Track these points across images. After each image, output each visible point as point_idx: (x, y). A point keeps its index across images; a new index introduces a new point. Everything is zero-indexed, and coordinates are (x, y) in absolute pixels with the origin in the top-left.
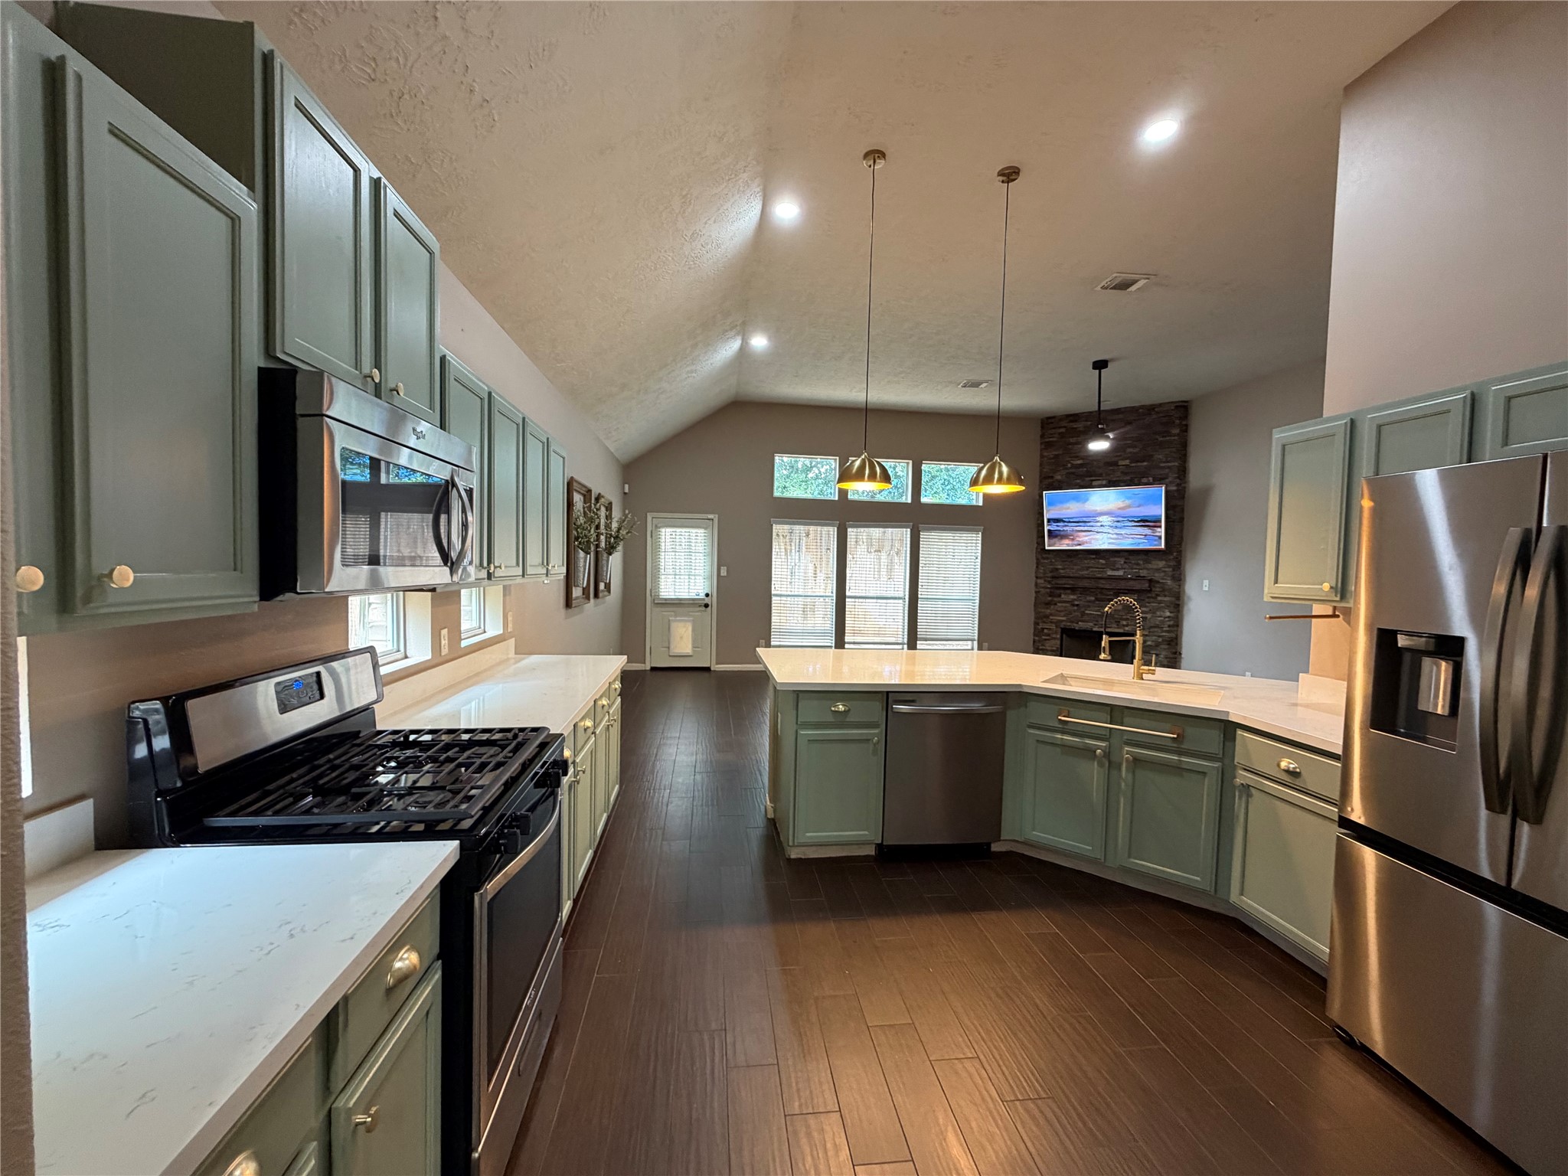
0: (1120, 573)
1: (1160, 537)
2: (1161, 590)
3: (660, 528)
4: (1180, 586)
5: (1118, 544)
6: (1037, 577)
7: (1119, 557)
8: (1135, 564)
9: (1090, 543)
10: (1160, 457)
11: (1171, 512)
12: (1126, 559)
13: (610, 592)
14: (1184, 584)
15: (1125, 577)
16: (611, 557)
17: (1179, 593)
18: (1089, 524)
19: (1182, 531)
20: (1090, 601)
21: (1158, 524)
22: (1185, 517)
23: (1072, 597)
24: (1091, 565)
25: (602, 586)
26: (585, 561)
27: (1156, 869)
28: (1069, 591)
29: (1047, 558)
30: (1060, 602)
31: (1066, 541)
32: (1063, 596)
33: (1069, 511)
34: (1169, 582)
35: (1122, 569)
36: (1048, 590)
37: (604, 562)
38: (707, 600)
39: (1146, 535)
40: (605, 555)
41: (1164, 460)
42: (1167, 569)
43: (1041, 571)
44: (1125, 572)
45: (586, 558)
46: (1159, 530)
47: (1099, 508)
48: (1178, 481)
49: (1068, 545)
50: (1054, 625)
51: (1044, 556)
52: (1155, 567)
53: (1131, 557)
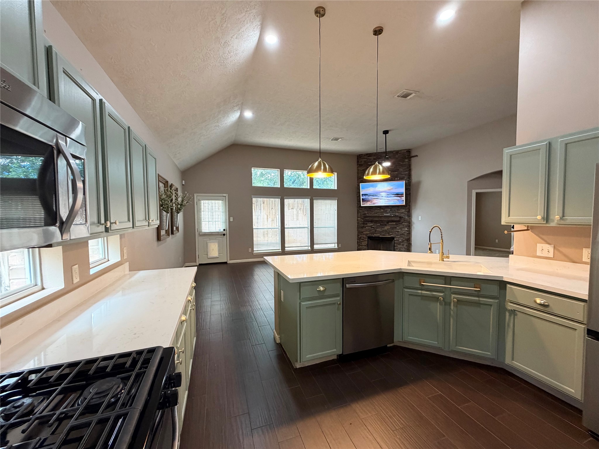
0: (389, 214)
1: (403, 201)
2: (404, 220)
3: (201, 200)
4: (410, 219)
5: (388, 204)
6: (358, 217)
7: (388, 208)
8: (394, 211)
9: (378, 203)
10: (402, 170)
11: (406, 191)
12: (391, 209)
13: (179, 231)
14: (411, 218)
15: (390, 216)
16: (178, 214)
17: (410, 221)
18: (377, 196)
19: (410, 198)
20: (378, 226)
21: (402, 195)
22: (411, 192)
23: (371, 224)
24: (378, 212)
25: (175, 228)
26: (167, 217)
27: (469, 350)
28: (370, 222)
29: (361, 210)
30: (367, 226)
31: (369, 203)
32: (368, 224)
33: (370, 191)
34: (407, 218)
35: (390, 213)
36: (362, 222)
37: (175, 217)
38: (225, 232)
39: (398, 200)
40: (176, 214)
41: (403, 171)
42: (405, 213)
43: (359, 215)
44: (390, 214)
45: (167, 215)
46: (403, 197)
47: (381, 190)
48: (408, 179)
49: (370, 204)
50: (365, 235)
51: (360, 209)
52: (402, 212)
53: (393, 208)
